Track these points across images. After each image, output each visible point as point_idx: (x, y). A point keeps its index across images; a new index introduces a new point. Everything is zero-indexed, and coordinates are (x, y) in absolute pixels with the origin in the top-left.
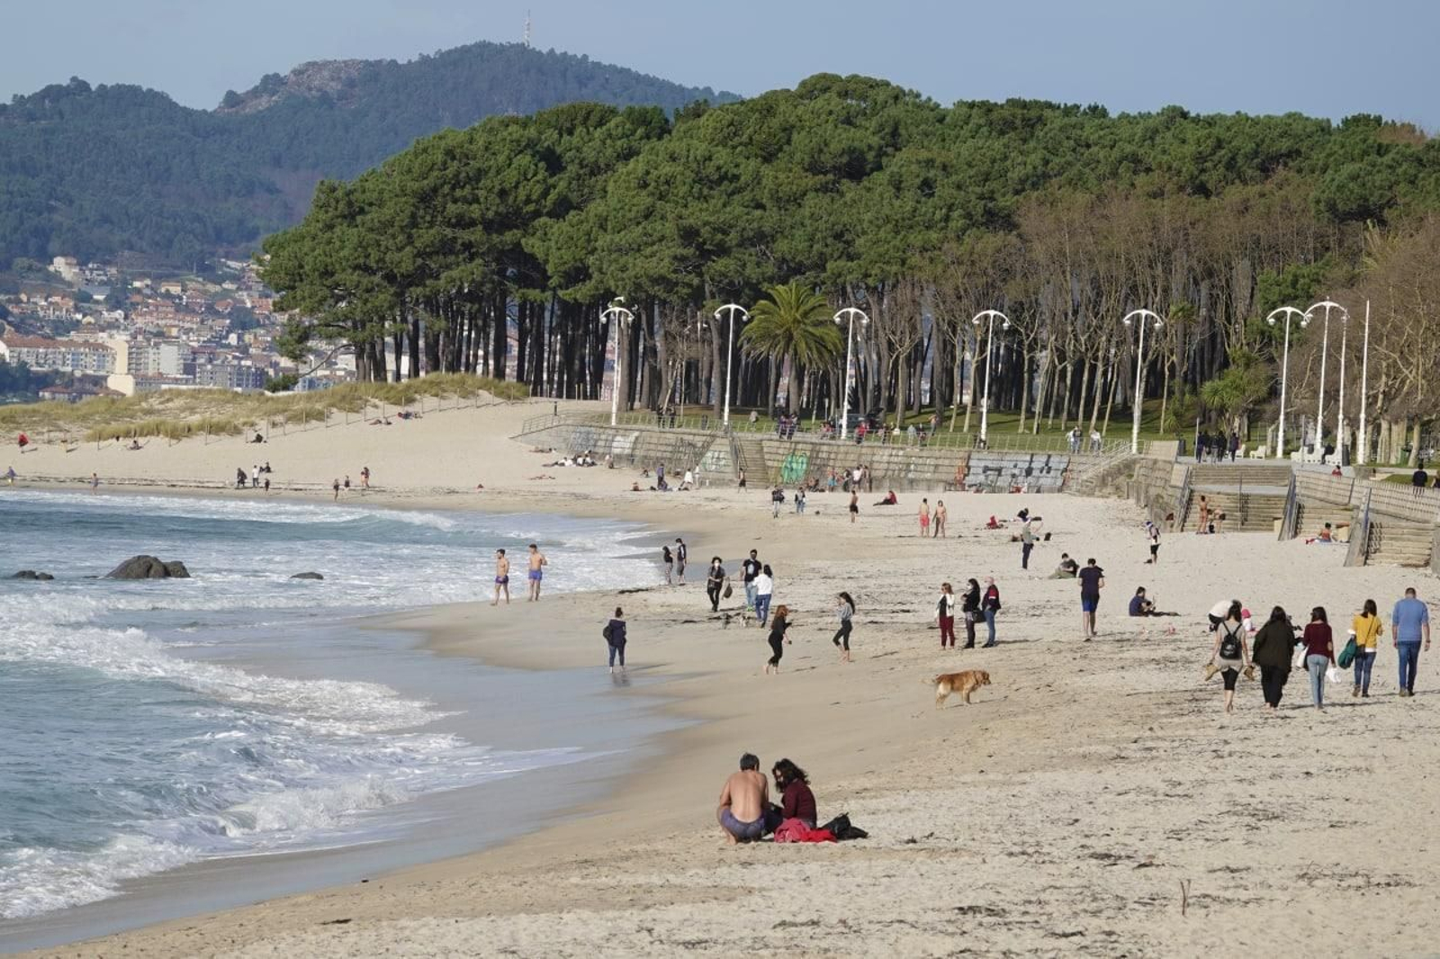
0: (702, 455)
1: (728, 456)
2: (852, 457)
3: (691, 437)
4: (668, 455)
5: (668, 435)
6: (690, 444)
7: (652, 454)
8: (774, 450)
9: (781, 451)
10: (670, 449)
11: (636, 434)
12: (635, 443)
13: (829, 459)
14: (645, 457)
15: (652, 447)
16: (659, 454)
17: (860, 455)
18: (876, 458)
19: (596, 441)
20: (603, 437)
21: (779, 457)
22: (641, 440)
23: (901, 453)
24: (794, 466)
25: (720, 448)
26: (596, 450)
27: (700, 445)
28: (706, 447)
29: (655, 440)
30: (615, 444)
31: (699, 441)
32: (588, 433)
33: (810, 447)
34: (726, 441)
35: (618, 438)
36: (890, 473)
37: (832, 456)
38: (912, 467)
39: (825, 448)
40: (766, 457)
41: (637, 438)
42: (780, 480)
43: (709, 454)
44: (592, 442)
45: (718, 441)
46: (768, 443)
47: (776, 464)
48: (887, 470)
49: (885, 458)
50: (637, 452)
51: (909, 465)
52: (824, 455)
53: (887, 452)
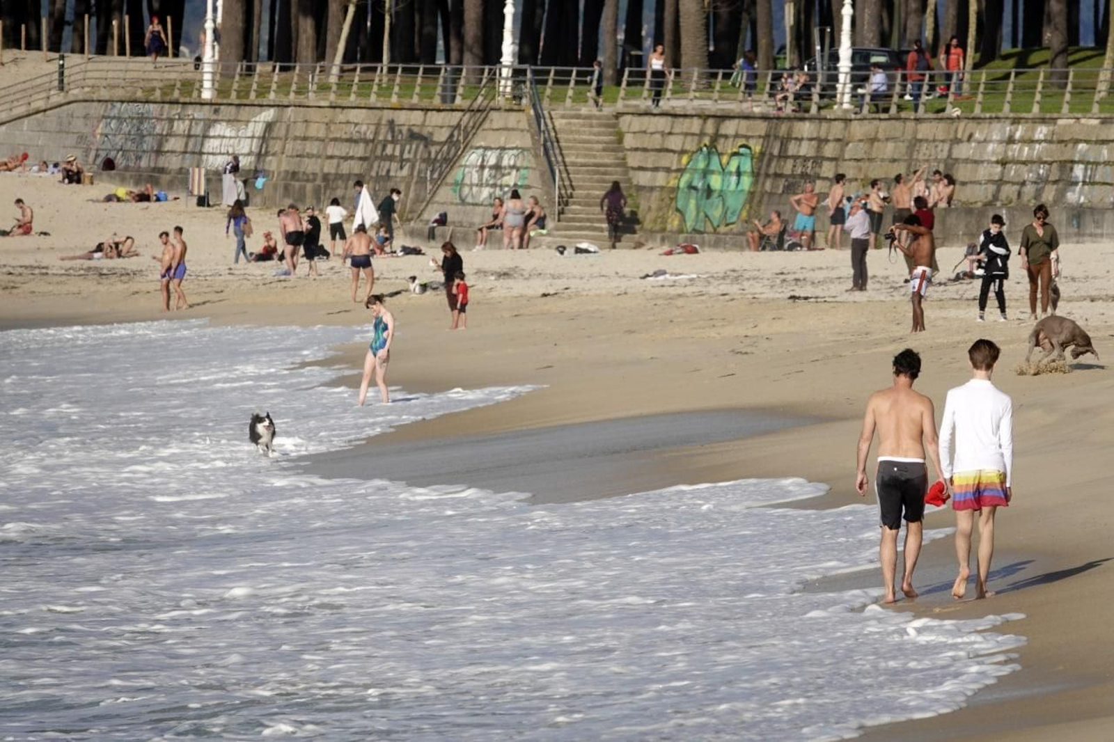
0: (451, 162)
1: (529, 160)
2: (889, 149)
3: (417, 117)
4: (356, 167)
5: (354, 115)
6: (413, 136)
7: (311, 166)
8: (656, 142)
9: (675, 143)
10: (359, 150)
11: (268, 115)
12: (264, 139)
13: (818, 160)
14: (294, 175)
15: (312, 147)
16: (330, 167)
17: (915, 142)
18: (963, 151)
19: (163, 138)
20: (180, 127)
21: (671, 161)
22: (279, 131)
23: (1041, 131)
24: (715, 182)
25: (502, 140)
26: (162, 162)
27: (442, 136)
28: (458, 143)
29: (316, 130)
30: (211, 145)
31: (439, 124)
32: (142, 119)
33: (761, 127)
34: (520, 120)
35: (219, 129)
36: (1009, 191)
37: (829, 150)
38: (1079, 171)
39: (806, 129)
40: (633, 160)
41: (269, 126)
42: (674, 223)
43: (473, 158)
44: (149, 143)
45: (496, 119)
46: (637, 123)
47: (660, 179)
48: (1000, 182)
49: (993, 150)
50: (272, 164)
51: (1067, 165)
52: (806, 149)
53: (998, 131)
